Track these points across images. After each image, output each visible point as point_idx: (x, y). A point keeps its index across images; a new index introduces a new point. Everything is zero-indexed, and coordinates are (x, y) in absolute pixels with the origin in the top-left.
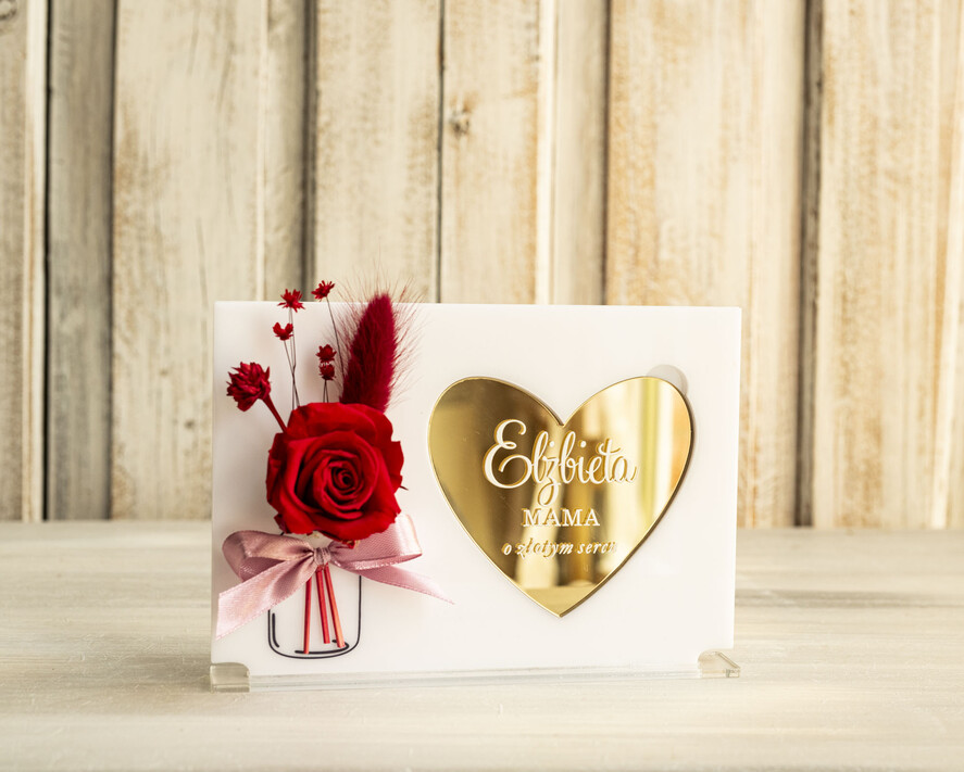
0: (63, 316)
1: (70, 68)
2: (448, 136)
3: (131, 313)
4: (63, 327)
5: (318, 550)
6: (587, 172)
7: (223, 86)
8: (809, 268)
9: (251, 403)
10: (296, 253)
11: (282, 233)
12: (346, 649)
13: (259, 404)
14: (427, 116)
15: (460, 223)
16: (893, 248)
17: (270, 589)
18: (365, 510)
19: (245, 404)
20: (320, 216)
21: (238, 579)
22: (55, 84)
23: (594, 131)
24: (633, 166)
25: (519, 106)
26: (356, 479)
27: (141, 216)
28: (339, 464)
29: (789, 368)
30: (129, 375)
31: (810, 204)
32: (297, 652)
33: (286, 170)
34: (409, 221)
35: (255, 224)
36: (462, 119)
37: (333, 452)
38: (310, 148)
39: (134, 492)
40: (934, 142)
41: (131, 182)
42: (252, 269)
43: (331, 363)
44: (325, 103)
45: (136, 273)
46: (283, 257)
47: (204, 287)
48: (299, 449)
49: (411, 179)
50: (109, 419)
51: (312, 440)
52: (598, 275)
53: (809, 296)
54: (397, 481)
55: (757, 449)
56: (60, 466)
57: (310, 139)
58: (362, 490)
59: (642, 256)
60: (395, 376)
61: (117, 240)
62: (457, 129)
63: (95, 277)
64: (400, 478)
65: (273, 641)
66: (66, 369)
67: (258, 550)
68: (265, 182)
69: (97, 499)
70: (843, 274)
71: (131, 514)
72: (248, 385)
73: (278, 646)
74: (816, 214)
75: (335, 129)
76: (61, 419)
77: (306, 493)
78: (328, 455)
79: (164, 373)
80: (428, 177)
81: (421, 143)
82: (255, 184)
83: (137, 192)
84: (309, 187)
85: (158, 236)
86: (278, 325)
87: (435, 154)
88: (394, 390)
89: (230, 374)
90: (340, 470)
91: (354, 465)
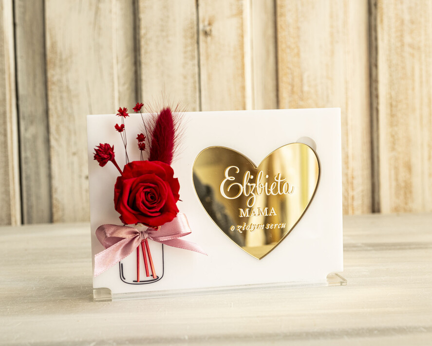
0: (26, 130)
1: (24, 13)
2: (202, 37)
3: (57, 126)
4: (26, 135)
5: (142, 232)
6: (268, 52)
7: (96, 18)
8: (374, 91)
9: (105, 163)
10: (133, 95)
11: (126, 86)
12: (157, 279)
13: (110, 163)
14: (192, 28)
15: (209, 78)
16: (413, 80)
17: (119, 252)
18: (162, 211)
19: (103, 163)
20: (144, 77)
21: (103, 247)
22: (17, 21)
23: (270, 32)
24: (289, 47)
25: (234, 22)
26: (157, 197)
27: (60, 81)
28: (148, 190)
29: (367, 139)
30: (58, 155)
31: (373, 61)
32: (134, 281)
33: (127, 56)
34: (185, 77)
35: (113, 82)
36: (208, 29)
37: (145, 184)
38: (138, 46)
39: (63, 210)
41: (55, 65)
43: (144, 142)
44: (144, 24)
45: (59, 108)
46: (127, 97)
48: (128, 184)
49: (185, 58)
50: (50, 177)
51: (135, 179)
52: (274, 99)
53: (375, 105)
54: (177, 197)
55: (353, 178)
56: (28, 199)
57: (137, 42)
58: (160, 202)
59: (295, 89)
60: (175, 147)
61: (50, 93)
62: (206, 33)
63: (40, 110)
64: (179, 196)
65: (122, 276)
66: (29, 154)
67: (113, 233)
68: (117, 63)
69: (46, 214)
70: (390, 94)
71: (62, 220)
72: (104, 154)
73: (125, 279)
74: (376, 66)
75: (149, 36)
76: (28, 178)
77: (133, 205)
78: (142, 186)
79: (74, 154)
80: (193, 57)
81: (189, 41)
82: (112, 64)
83: (58, 70)
84: (138, 64)
85: (68, 90)
86: (117, 125)
87: (196, 46)
88: (174, 154)
89: (95, 149)
90: (148, 193)
91: (155, 190)
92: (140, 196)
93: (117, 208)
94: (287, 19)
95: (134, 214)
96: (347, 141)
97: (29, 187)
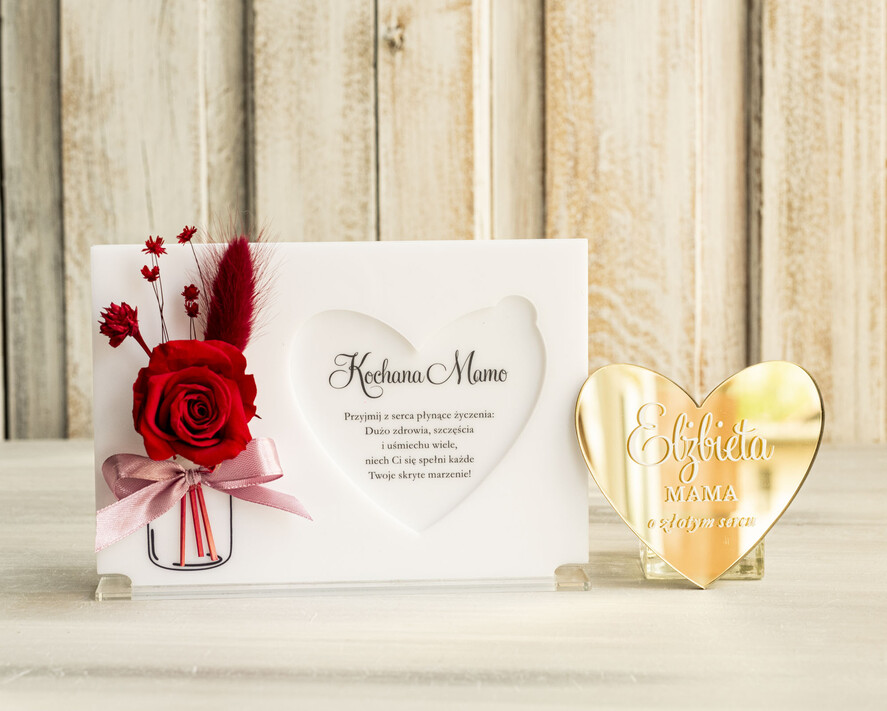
0: (18, 240)
2: (383, 53)
3: (81, 235)
4: (18, 251)
5: (190, 472)
6: (525, 84)
7: (163, 9)
8: (754, 175)
9: (120, 340)
10: (239, 173)
11: (225, 154)
14: (364, 33)
15: (397, 139)
16: (841, 154)
18: (218, 438)
19: (115, 341)
20: (260, 136)
22: (6, 14)
23: (532, 42)
24: (570, 76)
25: (454, 20)
26: (210, 410)
27: (88, 141)
28: (194, 397)
29: (737, 280)
30: (81, 296)
31: (754, 109)
33: (227, 90)
34: (347, 139)
35: (197, 146)
36: (395, 35)
37: (188, 386)
38: (249, 69)
39: (89, 412)
41: (77, 108)
42: (196, 190)
44: (261, 23)
45: (85, 197)
46: (226, 177)
47: (150, 210)
49: (347, 96)
50: (64, 341)
51: (171, 374)
52: (538, 187)
53: (755, 206)
54: (251, 411)
55: (703, 362)
56: (19, 386)
58: (216, 419)
59: (581, 168)
61: (66, 165)
62: (392, 44)
63: (47, 201)
64: (255, 407)
65: (152, 554)
66: (22, 292)
68: (207, 103)
69: (55, 417)
70: (788, 182)
71: (87, 433)
73: (157, 559)
74: (760, 120)
75: (271, 49)
76: (19, 341)
77: (165, 423)
78: (185, 388)
80: (366, 95)
81: (357, 60)
82: (196, 106)
83: (84, 117)
84: (249, 108)
85: (105, 159)
87: (372, 70)
90: (196, 402)
91: (209, 398)
92: (179, 408)
94: (567, 13)
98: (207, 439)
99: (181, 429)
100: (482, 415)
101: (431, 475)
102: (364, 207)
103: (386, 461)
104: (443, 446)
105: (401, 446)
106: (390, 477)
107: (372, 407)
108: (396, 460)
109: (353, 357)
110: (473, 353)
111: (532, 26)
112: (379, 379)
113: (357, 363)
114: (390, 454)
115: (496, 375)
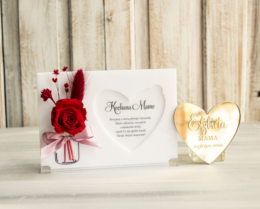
0: (8, 74)
1: (7, 8)
2: (106, 22)
3: (26, 72)
4: (9, 77)
5: (67, 136)
6: (144, 30)
7: (47, 11)
8: (204, 53)
9: (47, 99)
10: (68, 55)
11: (64, 50)
12: (76, 161)
13: (49, 99)
14: (101, 17)
15: (111, 45)
16: (227, 47)
17: (54, 147)
18: (77, 126)
19: (45, 100)
20: (74, 45)
22: (3, 13)
23: (145, 19)
24: (156, 28)
26: (74, 119)
27: (27, 47)
28: (69, 115)
29: (200, 81)
30: (26, 89)
31: (204, 36)
32: (63, 163)
33: (64, 33)
34: (97, 45)
35: (57, 48)
36: (110, 17)
37: (67, 112)
38: (70, 27)
39: (29, 119)
40: (237, 18)
41: (24, 38)
42: (57, 60)
43: (68, 88)
44: (74, 15)
45: (27, 62)
46: (65, 56)
47: (44, 65)
48: (59, 111)
49: (97, 34)
50: (22, 101)
51: (62, 109)
52: (148, 58)
53: (204, 61)
55: (192, 102)
56: (10, 113)
57: (70, 25)
58: (76, 121)
59: (159, 52)
60: (85, 90)
61: (21, 54)
62: (109, 20)
63: (16, 63)
64: (86, 118)
65: (56, 160)
66: (10, 88)
67: (51, 137)
68: (59, 36)
69: (20, 121)
70: (213, 55)
71: (29, 125)
72: (46, 95)
73: (58, 161)
74: (205, 39)
75: (76, 21)
76: (9, 101)
77: (61, 123)
78: (66, 112)
79: (35, 88)
80: (102, 33)
81: (99, 24)
82: (56, 37)
83: (26, 40)
84: (71, 37)
85: (32, 52)
86: (53, 79)
87: (103, 27)
88: (84, 94)
89: (41, 92)
90: (69, 116)
91: (73, 115)
92: (65, 118)
93: (53, 124)
94: (155, 11)
95: (61, 128)
96: (189, 81)
97: (10, 107)
98: (73, 127)
99: (66, 124)
100: (148, 118)
101: (134, 135)
102: (102, 63)
103: (122, 131)
104: (137, 127)
105: (126, 127)
106: (123, 136)
107: (117, 117)
108: (124, 131)
109: (112, 103)
110: (145, 101)
111: (146, 15)
112: (119, 109)
113: (113, 104)
114: (122, 129)
115: (151, 107)
